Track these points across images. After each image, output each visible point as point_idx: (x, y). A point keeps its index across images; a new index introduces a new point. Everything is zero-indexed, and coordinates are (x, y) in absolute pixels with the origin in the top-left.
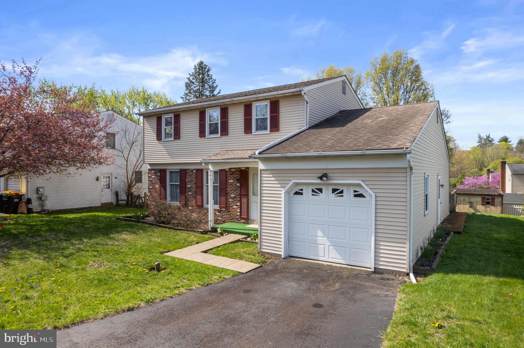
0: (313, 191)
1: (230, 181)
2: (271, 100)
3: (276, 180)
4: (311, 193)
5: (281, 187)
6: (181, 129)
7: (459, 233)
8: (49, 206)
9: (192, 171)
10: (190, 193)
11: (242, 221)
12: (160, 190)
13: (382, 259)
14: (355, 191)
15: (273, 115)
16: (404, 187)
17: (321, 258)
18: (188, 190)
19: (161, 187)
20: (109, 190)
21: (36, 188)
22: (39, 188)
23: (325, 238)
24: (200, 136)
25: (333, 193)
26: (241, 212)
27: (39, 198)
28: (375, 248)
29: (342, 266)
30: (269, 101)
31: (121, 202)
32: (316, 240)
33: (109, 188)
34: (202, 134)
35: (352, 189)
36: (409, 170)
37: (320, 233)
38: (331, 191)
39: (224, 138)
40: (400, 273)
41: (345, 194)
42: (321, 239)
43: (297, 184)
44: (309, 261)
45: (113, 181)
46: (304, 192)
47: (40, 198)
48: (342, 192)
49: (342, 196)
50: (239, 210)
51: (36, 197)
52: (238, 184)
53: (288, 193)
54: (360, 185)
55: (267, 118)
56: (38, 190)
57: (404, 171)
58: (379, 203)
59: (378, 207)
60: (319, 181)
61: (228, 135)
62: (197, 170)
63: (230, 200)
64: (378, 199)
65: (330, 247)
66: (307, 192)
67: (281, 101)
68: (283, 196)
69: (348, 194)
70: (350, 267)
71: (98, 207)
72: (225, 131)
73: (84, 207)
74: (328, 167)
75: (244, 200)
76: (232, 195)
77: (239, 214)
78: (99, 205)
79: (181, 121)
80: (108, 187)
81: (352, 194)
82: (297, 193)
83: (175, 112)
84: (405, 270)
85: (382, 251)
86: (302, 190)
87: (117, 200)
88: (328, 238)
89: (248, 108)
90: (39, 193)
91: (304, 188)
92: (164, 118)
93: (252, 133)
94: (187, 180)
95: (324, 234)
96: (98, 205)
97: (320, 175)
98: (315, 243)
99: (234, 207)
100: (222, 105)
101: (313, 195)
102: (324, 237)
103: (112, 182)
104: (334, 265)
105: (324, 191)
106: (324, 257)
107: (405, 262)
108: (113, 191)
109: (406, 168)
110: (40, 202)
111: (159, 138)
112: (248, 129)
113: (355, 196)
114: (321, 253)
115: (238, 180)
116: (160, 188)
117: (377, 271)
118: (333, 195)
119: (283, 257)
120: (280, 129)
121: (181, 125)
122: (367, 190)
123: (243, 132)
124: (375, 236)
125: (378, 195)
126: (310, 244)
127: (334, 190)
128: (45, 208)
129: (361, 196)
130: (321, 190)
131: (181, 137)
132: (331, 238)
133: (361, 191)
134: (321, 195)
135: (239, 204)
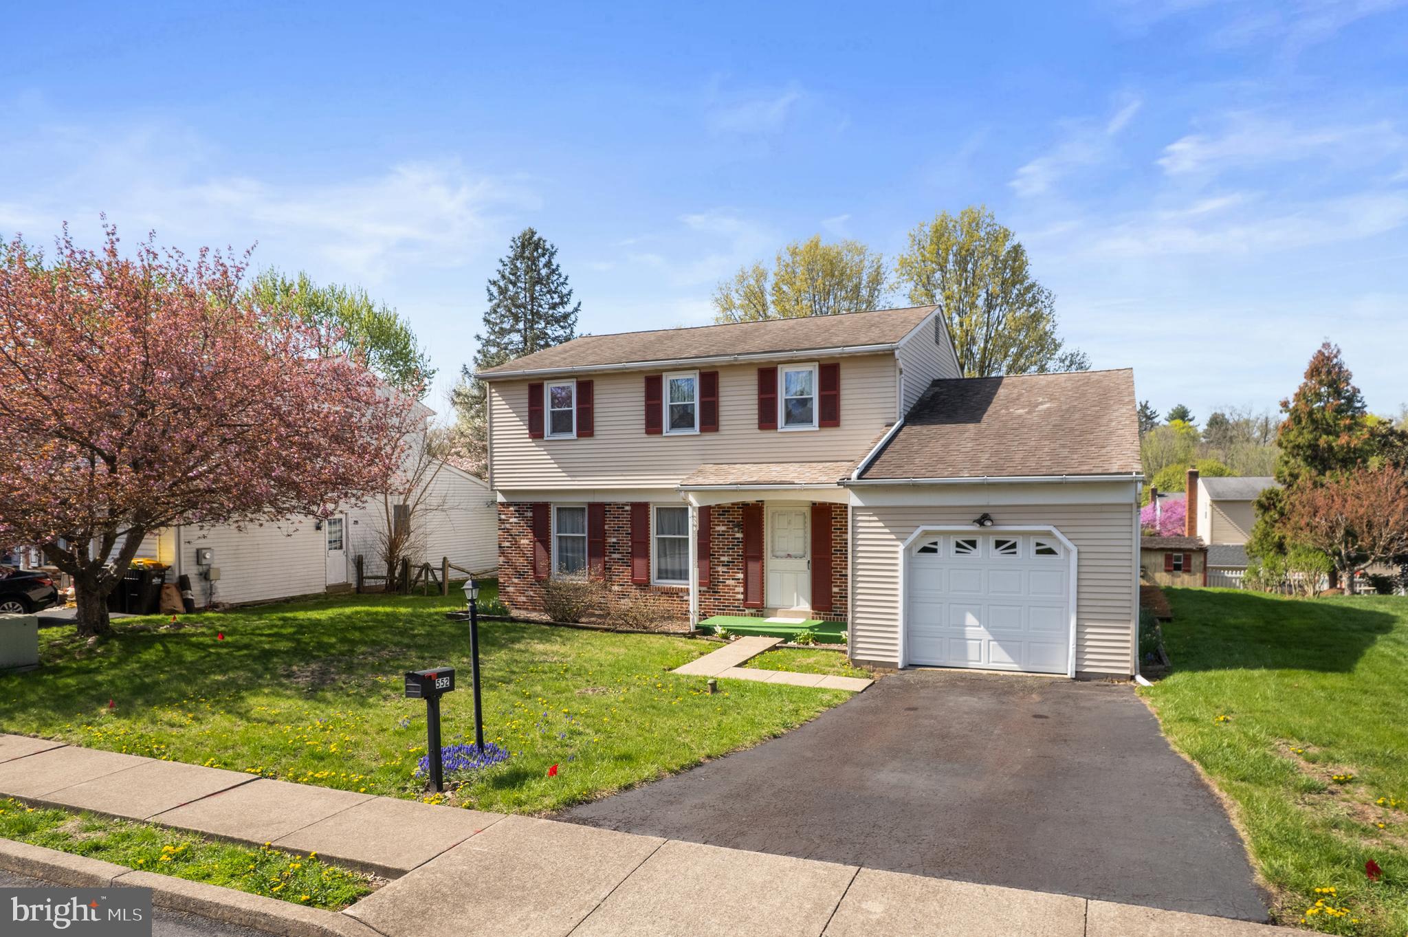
0: (958, 545)
1: (718, 528)
2: (822, 363)
3: (885, 527)
4: (953, 548)
5: (897, 539)
6: (595, 415)
7: (1169, 620)
8: (221, 594)
9: (620, 507)
10: (615, 556)
11: (747, 611)
12: (534, 551)
13: (1088, 656)
14: (1038, 544)
15: (825, 393)
16: (1128, 536)
17: (971, 664)
18: (608, 549)
19: (538, 544)
20: (340, 552)
21: (195, 550)
22: (204, 551)
23: (982, 628)
24: (648, 432)
25: (997, 547)
26: (745, 593)
27: (201, 574)
28: (1077, 639)
29: (1015, 673)
30: (817, 364)
31: (368, 583)
32: (963, 633)
33: (341, 547)
34: (653, 425)
35: (1033, 541)
36: (1135, 507)
37: (970, 619)
38: (992, 544)
39: (709, 437)
40: (1119, 677)
41: (1019, 549)
42: (974, 628)
43: (926, 533)
44: (952, 670)
45: (350, 529)
46: (940, 547)
47: (205, 576)
48: (1014, 546)
49: (1015, 553)
50: (741, 590)
51: (196, 572)
52: (739, 535)
53: (908, 550)
54: (1049, 534)
55: (811, 399)
56: (199, 555)
57: (1128, 509)
58: (1084, 563)
59: (1083, 569)
60: (976, 528)
61: (716, 430)
62: (633, 505)
63: (720, 569)
64: (1083, 556)
65: (991, 643)
66: (946, 549)
67: (842, 366)
68: (901, 555)
69: (1026, 550)
70: (1030, 675)
71: (317, 596)
72: (710, 422)
73: (291, 595)
74: (993, 503)
75: (753, 566)
76: (722, 559)
77: (741, 597)
78: (320, 589)
79: (595, 397)
80: (338, 545)
81: (1033, 548)
82: (925, 550)
83: (581, 376)
84: (1128, 672)
85: (1088, 643)
86: (935, 543)
87: (360, 577)
88: (987, 628)
89: (767, 377)
90: (204, 562)
91: (940, 540)
92: (548, 388)
93: (776, 428)
94: (606, 527)
95: (979, 619)
96: (317, 591)
97: (978, 517)
98: (961, 638)
99: (728, 582)
100: (703, 368)
101: (957, 552)
102: (979, 626)
103: (347, 532)
104: (1001, 673)
105: (979, 544)
106: (980, 661)
107: (1128, 658)
108: (351, 555)
109: (1131, 505)
110: (203, 583)
111: (536, 431)
112: (767, 420)
113: (1038, 552)
114: (972, 653)
115: (738, 525)
116: (534, 545)
117: (1080, 677)
118: (997, 552)
119: (900, 667)
120: (842, 423)
121: (595, 406)
122: (1062, 541)
123: (757, 426)
124: (1078, 619)
125: (1082, 549)
126: (952, 641)
127: (999, 544)
128: (215, 599)
129: (1050, 552)
130: (973, 544)
131: (595, 433)
132: (993, 627)
133: (1049, 544)
134: (974, 551)
135: (741, 576)
